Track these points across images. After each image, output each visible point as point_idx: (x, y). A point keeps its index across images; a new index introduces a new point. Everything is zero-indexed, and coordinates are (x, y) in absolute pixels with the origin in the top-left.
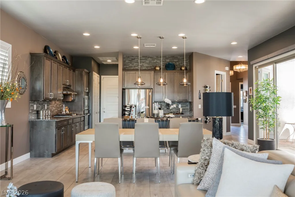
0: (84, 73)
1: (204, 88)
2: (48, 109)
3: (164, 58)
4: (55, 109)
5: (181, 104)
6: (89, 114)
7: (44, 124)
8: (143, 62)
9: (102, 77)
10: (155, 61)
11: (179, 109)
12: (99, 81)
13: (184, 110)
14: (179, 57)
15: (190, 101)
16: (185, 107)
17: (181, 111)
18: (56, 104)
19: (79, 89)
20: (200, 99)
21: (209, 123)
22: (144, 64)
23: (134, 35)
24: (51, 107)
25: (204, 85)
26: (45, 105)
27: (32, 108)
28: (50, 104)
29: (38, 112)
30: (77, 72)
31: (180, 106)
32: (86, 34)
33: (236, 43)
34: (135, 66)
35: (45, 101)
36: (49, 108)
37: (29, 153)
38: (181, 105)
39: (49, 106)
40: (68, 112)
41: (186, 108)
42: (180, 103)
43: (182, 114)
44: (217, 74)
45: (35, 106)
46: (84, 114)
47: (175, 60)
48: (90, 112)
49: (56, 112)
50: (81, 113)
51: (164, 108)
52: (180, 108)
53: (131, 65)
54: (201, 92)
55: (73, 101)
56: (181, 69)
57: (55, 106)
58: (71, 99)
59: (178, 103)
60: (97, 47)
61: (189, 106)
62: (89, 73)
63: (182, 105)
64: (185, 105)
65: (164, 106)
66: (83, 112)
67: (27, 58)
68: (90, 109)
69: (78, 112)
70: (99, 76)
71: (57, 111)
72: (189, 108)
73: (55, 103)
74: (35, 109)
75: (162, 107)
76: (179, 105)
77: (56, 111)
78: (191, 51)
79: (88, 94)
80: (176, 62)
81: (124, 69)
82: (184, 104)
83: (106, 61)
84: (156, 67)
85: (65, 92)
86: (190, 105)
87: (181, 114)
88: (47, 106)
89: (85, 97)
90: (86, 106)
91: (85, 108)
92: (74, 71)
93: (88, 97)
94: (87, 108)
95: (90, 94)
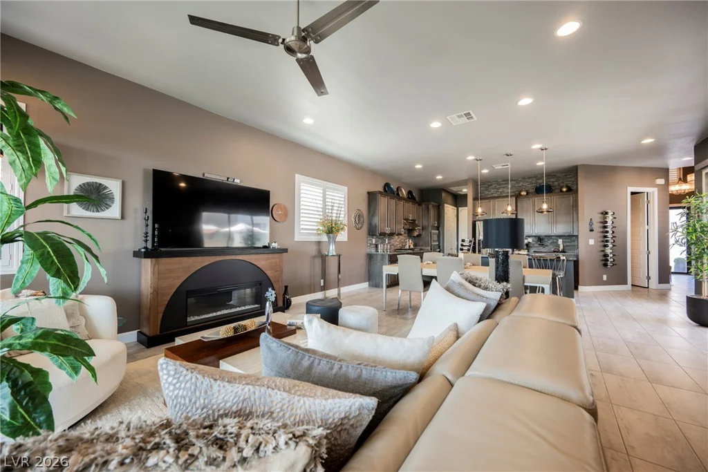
0: (430, 206)
1: (601, 215)
2: (389, 243)
3: (534, 179)
4: (398, 243)
5: (563, 240)
6: (439, 250)
7: (379, 257)
8: (504, 188)
9: (460, 209)
10: (520, 184)
12: (456, 214)
13: (568, 247)
14: (558, 175)
15: (575, 234)
16: (567, 243)
17: (561, 248)
18: (400, 239)
19: (425, 223)
20: (592, 230)
21: (611, 266)
22: (504, 189)
23: (471, 158)
24: (394, 241)
25: (601, 211)
26: (386, 240)
27: (369, 242)
29: (377, 246)
30: (423, 206)
31: (560, 241)
32: (419, 166)
33: (653, 140)
34: (492, 194)
35: (380, 235)
37: (367, 283)
39: (391, 240)
40: (412, 247)
41: (569, 244)
42: (560, 239)
43: (563, 251)
44: (632, 193)
45: (374, 240)
47: (552, 180)
48: (441, 248)
49: (400, 246)
52: (559, 244)
53: (487, 192)
54: (593, 220)
55: (419, 236)
56: (561, 191)
58: (416, 234)
60: (439, 177)
61: (576, 241)
62: (439, 206)
65: (535, 241)
66: (430, 247)
67: (365, 196)
68: (441, 244)
69: (425, 247)
70: (456, 208)
72: (576, 244)
73: (398, 238)
74: (374, 243)
75: (532, 243)
78: (575, 164)
79: (438, 228)
80: (553, 182)
81: (475, 199)
82: (567, 240)
83: (461, 191)
84: (521, 191)
85: (406, 227)
87: (561, 252)
88: (388, 240)
89: (433, 231)
90: (434, 241)
91: (433, 244)
92: (420, 204)
93: (437, 232)
94: (437, 243)
95: (440, 228)
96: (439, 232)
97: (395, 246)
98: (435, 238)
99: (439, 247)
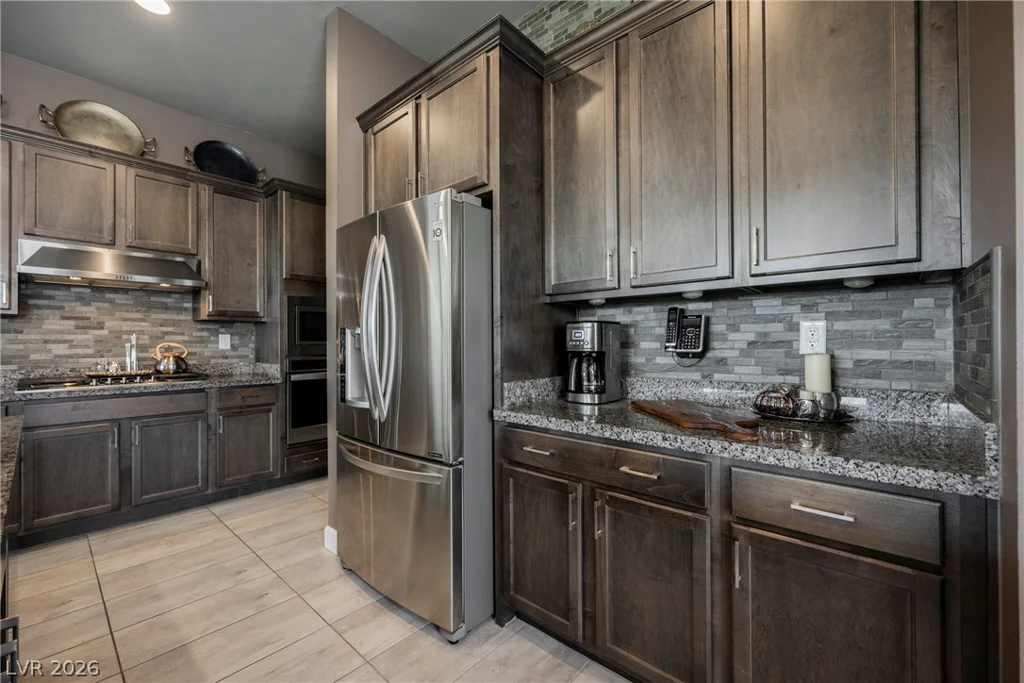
5: (830, 316)
11: (793, 364)
13: (877, 376)
16: (881, 346)
38: (821, 324)
41: (902, 355)
42: (807, 308)
51: (654, 353)
52: (803, 356)
57: (85, 337)
59: (794, 309)
61: (946, 334)
63: (840, 326)
64: (884, 324)
65: (657, 338)
72: (948, 354)
75: (644, 345)
76: (805, 325)
82: (874, 315)
86: (959, 322)
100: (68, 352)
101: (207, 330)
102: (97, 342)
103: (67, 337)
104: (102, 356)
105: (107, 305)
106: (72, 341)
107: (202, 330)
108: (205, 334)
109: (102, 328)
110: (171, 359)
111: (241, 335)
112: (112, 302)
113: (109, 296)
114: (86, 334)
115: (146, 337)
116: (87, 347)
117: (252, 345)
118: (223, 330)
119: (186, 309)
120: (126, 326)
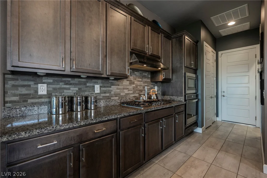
0: (184, 39)
4: (132, 92)
6: (197, 100)
12: (215, 59)
18: (134, 85)
24: (118, 89)
26: (94, 86)
28: (113, 85)
36: (112, 91)
39: (111, 87)
46: (185, 100)
48: (200, 97)
49: (135, 97)
50: (181, 99)
55: (167, 81)
57: (131, 87)
58: (161, 77)
62: (196, 43)
66: (183, 97)
68: (199, 92)
69: (176, 97)
70: (214, 51)
71: (137, 95)
73: (130, 84)
77: (133, 95)
79: (195, 71)
83: (225, 26)
88: (101, 87)
89: (188, 74)
90: (190, 88)
91: (188, 92)
92: (168, 36)
93: (194, 76)
94: (194, 91)
95: (198, 72)
96: (197, 77)
97: (122, 97)
98: (191, 83)
99: (197, 96)
100: (128, 93)
101: (153, 85)
102: (133, 89)
103: (128, 87)
104: (134, 94)
105: (135, 76)
106: (128, 89)
107: (152, 85)
108: (152, 86)
109: (134, 84)
110: (154, 95)
111: (159, 86)
112: (135, 75)
113: (135, 73)
114: (131, 86)
115: (142, 87)
116: (131, 90)
117: (161, 90)
118: (156, 85)
119: (149, 77)
120: (139, 83)
